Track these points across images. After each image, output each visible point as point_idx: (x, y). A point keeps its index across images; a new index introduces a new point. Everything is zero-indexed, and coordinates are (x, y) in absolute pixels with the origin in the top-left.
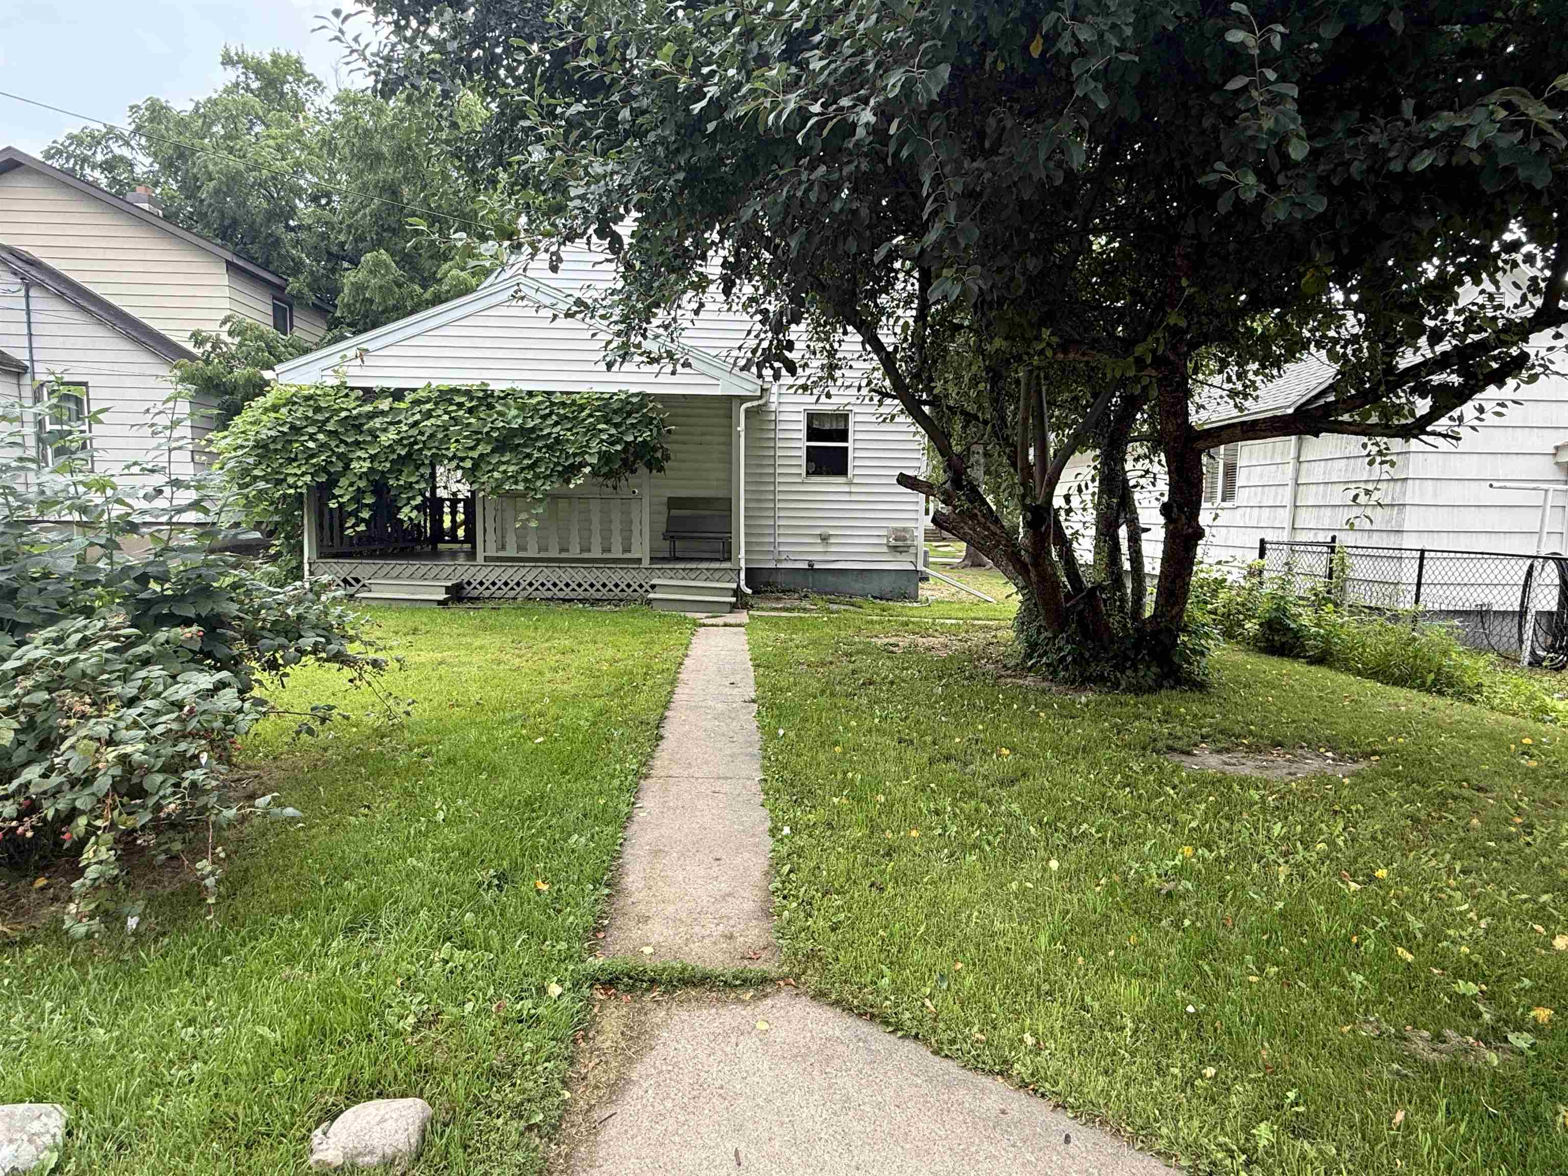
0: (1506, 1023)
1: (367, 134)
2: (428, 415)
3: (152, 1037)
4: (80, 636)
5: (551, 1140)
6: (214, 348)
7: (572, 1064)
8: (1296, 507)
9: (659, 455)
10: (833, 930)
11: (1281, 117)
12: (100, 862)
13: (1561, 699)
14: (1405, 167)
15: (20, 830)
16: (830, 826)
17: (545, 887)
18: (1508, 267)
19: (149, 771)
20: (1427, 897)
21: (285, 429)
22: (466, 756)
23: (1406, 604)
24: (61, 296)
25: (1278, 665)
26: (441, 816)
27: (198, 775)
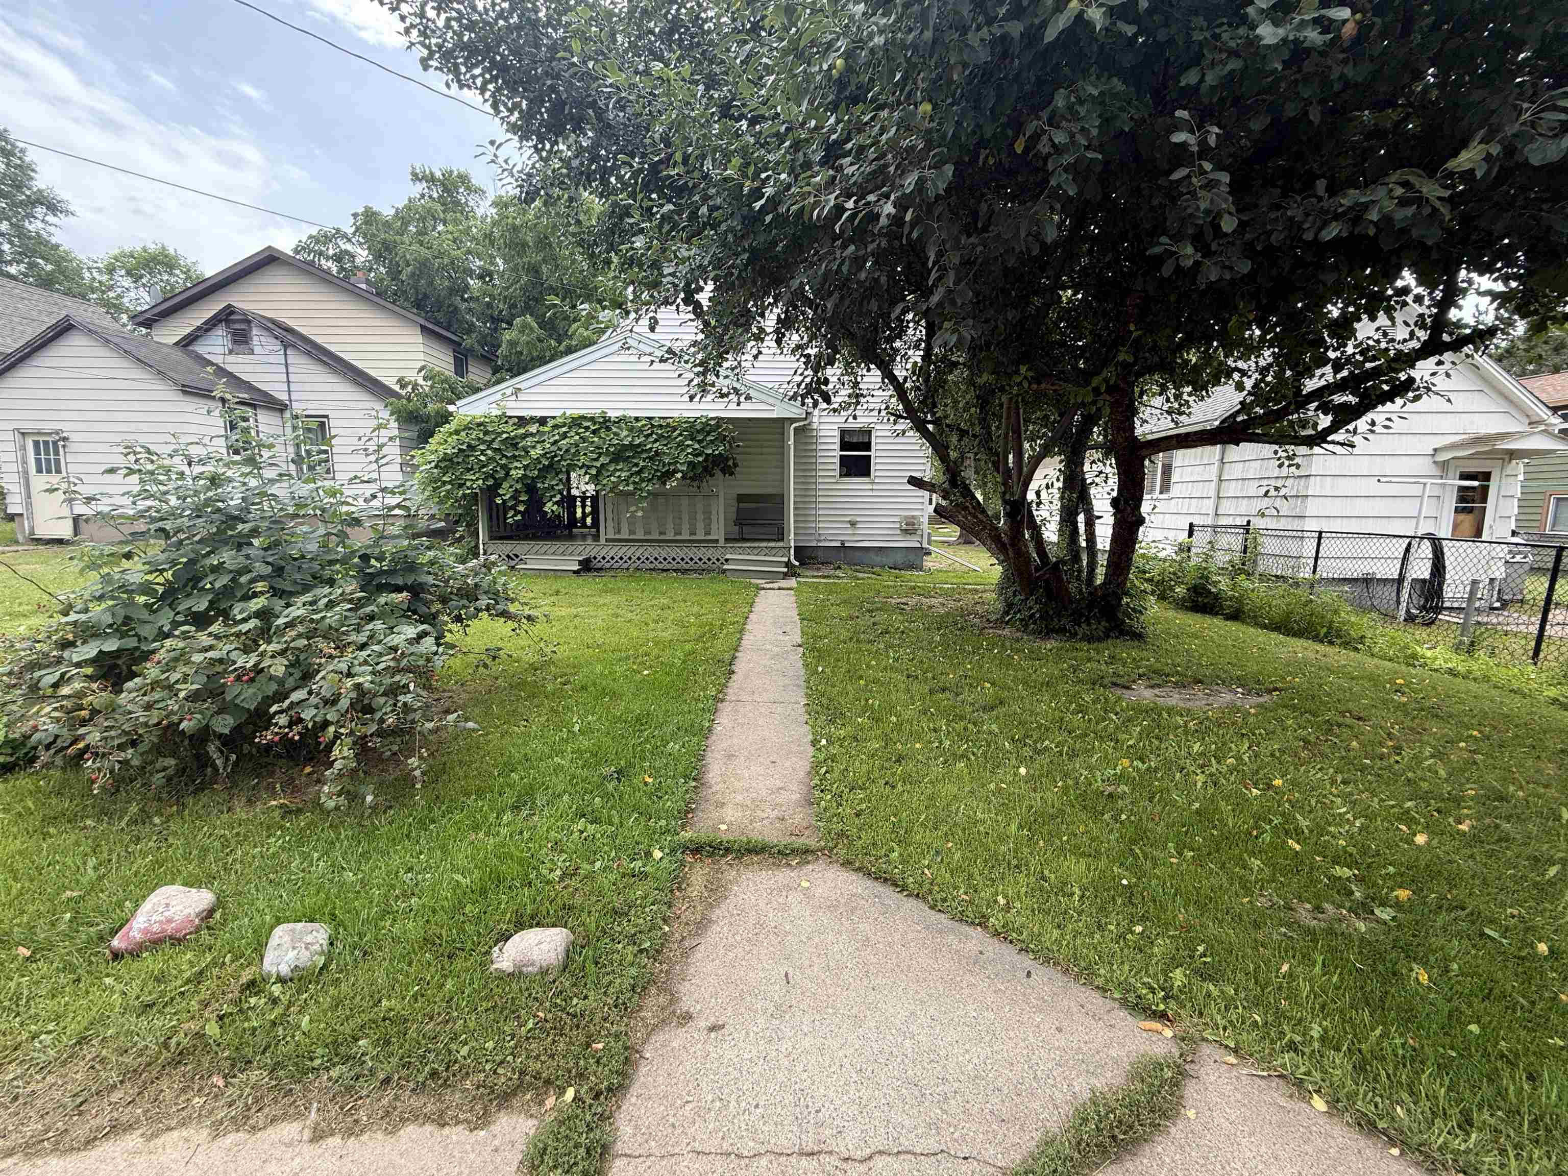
0: (1373, 900)
1: (515, 228)
2: (564, 436)
3: (384, 880)
4: (326, 600)
5: (655, 960)
6: (413, 389)
7: (670, 907)
8: (1219, 497)
9: (730, 463)
10: (857, 815)
11: (1215, 198)
12: (344, 758)
13: (1430, 649)
14: (1316, 234)
15: (291, 735)
16: (855, 739)
17: (650, 780)
18: (1398, 307)
19: (375, 696)
20: (1313, 803)
21: (464, 447)
22: (594, 684)
23: (1306, 573)
24: (308, 353)
25: (1201, 620)
26: (577, 728)
27: (408, 698)
